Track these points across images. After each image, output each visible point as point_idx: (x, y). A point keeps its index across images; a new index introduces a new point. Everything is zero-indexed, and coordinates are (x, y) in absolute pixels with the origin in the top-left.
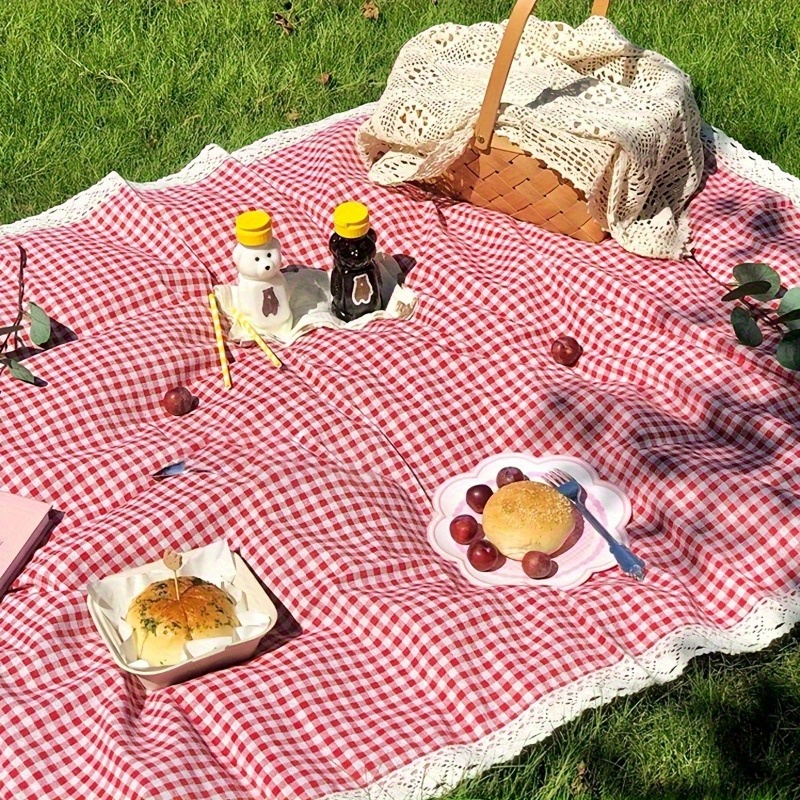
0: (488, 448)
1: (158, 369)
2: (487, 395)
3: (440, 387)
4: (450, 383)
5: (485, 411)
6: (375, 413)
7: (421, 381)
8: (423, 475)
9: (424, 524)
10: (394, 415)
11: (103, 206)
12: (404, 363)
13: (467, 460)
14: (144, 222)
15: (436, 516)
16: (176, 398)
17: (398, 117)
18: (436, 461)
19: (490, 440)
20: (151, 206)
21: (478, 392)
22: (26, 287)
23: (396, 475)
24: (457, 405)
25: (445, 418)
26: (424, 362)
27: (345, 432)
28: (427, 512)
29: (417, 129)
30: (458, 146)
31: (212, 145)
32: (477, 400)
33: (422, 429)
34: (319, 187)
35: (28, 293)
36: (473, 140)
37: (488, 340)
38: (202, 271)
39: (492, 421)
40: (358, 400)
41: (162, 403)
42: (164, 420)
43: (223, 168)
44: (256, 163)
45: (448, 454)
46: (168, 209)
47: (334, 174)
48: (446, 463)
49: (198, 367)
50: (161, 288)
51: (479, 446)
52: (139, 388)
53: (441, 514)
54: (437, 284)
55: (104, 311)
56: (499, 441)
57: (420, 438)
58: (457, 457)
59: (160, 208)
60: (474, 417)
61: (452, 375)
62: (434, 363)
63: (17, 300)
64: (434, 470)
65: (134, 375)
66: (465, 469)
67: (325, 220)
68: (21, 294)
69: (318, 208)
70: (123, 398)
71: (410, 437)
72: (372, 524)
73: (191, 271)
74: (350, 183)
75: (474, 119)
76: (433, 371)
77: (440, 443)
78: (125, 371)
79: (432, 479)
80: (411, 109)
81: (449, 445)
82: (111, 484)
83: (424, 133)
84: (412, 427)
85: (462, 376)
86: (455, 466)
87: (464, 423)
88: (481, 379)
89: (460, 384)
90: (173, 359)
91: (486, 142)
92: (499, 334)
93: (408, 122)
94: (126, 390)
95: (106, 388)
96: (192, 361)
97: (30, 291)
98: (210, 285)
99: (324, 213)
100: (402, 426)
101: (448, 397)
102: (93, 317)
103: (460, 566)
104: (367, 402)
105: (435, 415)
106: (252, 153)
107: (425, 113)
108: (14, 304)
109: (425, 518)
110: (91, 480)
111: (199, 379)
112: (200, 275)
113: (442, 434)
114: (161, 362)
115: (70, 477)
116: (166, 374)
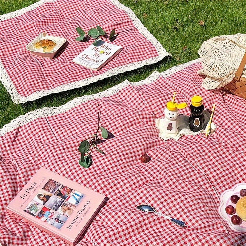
0: (237, 181)
1: (139, 148)
2: (238, 164)
3: (223, 160)
4: (226, 159)
5: (236, 169)
6: (203, 168)
7: (217, 158)
8: (217, 189)
9: (217, 207)
10: (209, 169)
11: (123, 89)
12: (212, 152)
13: (231, 185)
14: (135, 97)
15: (221, 204)
16: (144, 158)
17: (212, 69)
18: (221, 185)
19: (238, 178)
20: (138, 92)
21: (235, 163)
22: (101, 119)
23: (209, 189)
24: (228, 167)
25: (224, 171)
26: (218, 152)
27: (195, 175)
28: (218, 202)
29: (218, 73)
30: (230, 80)
31: (155, 71)
32: (234, 165)
33: (217, 174)
34: (187, 87)
35: (101, 121)
36: (235, 78)
37: (237, 143)
38: (152, 114)
39: (239, 172)
40: (198, 164)
41: (140, 159)
42: (141, 164)
43: (159, 79)
44: (168, 77)
45: (225, 183)
46: (143, 94)
47: (192, 84)
48: (224, 186)
49: (150, 147)
50: (140, 120)
51: (234, 180)
52: (133, 154)
53: (222, 204)
54: (222, 122)
55: (123, 127)
56: (241, 179)
57: (217, 177)
58: (228, 184)
59: (141, 93)
60: (233, 171)
61: (227, 156)
62: (221, 152)
63: (97, 122)
64: (220, 188)
65: (132, 151)
66: (230, 188)
67: (189, 99)
68: (99, 121)
69: (187, 95)
70: (129, 158)
71: (214, 177)
72: (203, 209)
73: (149, 114)
74: (197, 87)
75: (235, 72)
76: (221, 155)
77: (223, 179)
78: (129, 149)
79: (220, 190)
80: (216, 67)
81: (226, 180)
82: (124, 187)
83: (219, 75)
84: (214, 174)
85: (230, 157)
86: (227, 187)
87: (230, 173)
88: (236, 158)
89: (229, 160)
90: (143, 145)
91: (239, 79)
92: (241, 141)
93: (215, 71)
94: (130, 155)
95: (124, 155)
96: (149, 145)
97: (102, 120)
98: (154, 119)
99: (189, 96)
100: (211, 173)
101: (225, 164)
102: (120, 129)
103: (229, 223)
104: (201, 164)
105: (221, 170)
106: (167, 73)
107: (220, 68)
108: (97, 124)
109: (218, 204)
110: (118, 186)
111: (151, 150)
112: (151, 116)
113: (223, 176)
114: (140, 146)
115: (112, 184)
116: (141, 150)
